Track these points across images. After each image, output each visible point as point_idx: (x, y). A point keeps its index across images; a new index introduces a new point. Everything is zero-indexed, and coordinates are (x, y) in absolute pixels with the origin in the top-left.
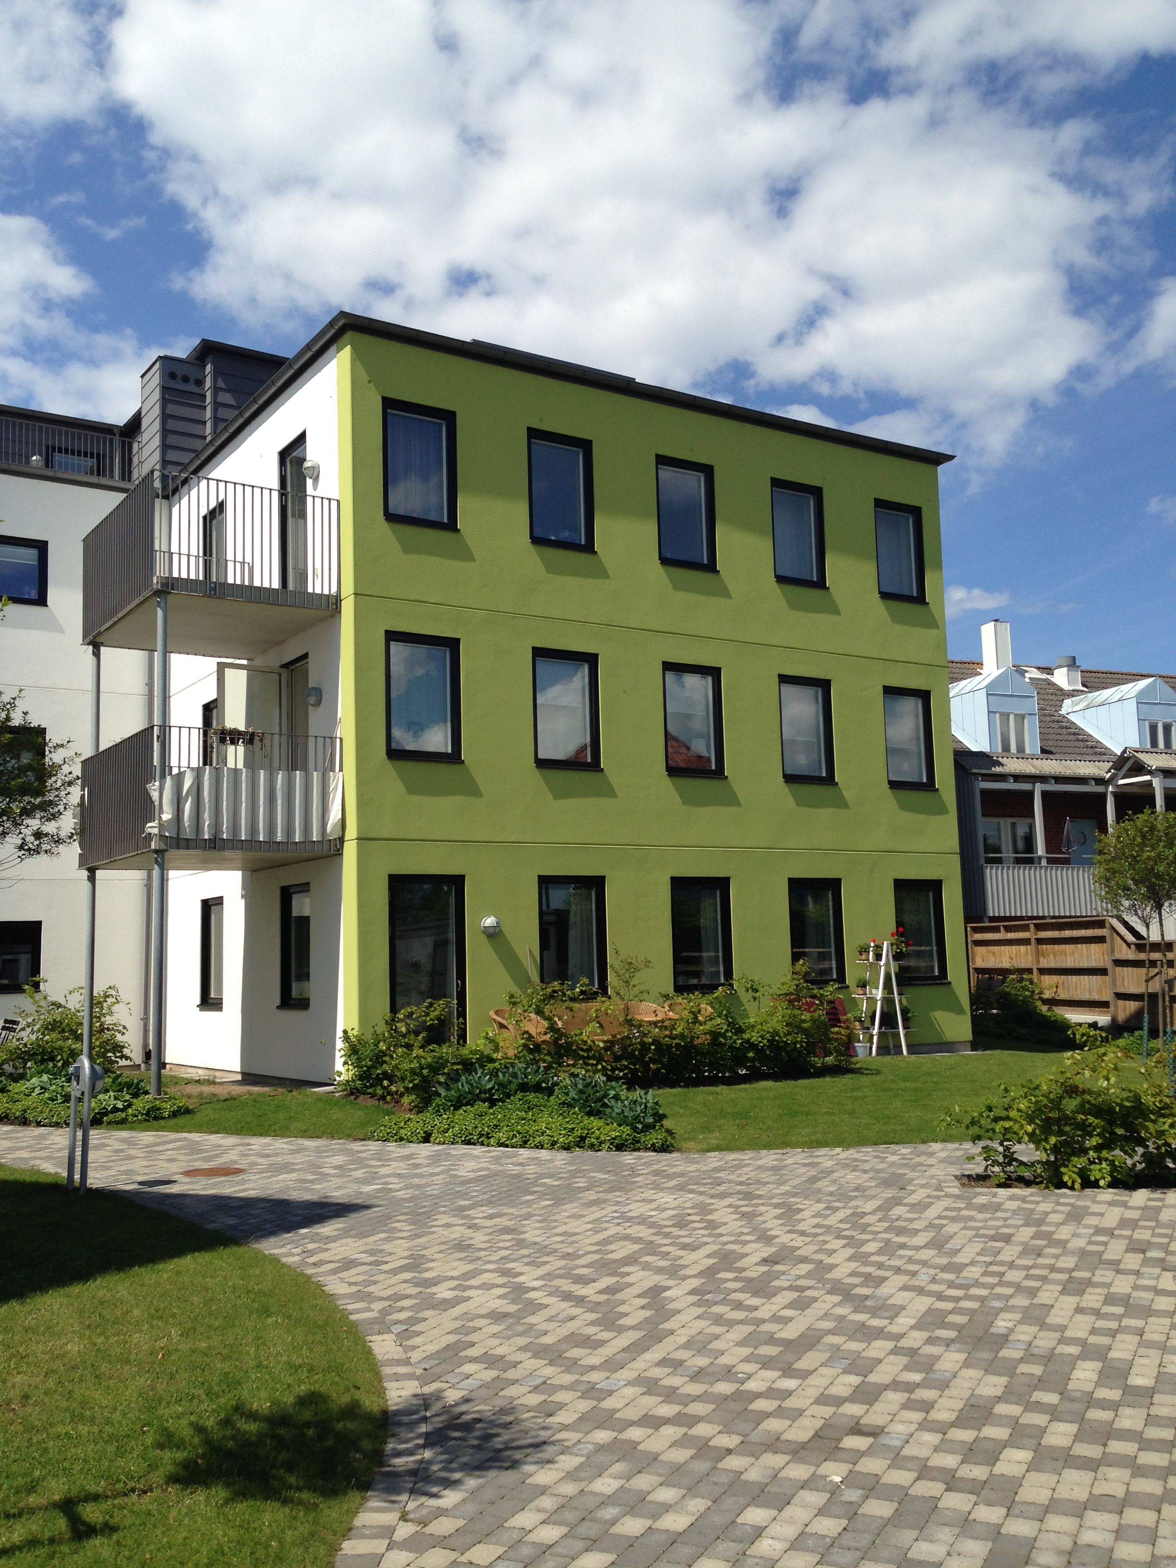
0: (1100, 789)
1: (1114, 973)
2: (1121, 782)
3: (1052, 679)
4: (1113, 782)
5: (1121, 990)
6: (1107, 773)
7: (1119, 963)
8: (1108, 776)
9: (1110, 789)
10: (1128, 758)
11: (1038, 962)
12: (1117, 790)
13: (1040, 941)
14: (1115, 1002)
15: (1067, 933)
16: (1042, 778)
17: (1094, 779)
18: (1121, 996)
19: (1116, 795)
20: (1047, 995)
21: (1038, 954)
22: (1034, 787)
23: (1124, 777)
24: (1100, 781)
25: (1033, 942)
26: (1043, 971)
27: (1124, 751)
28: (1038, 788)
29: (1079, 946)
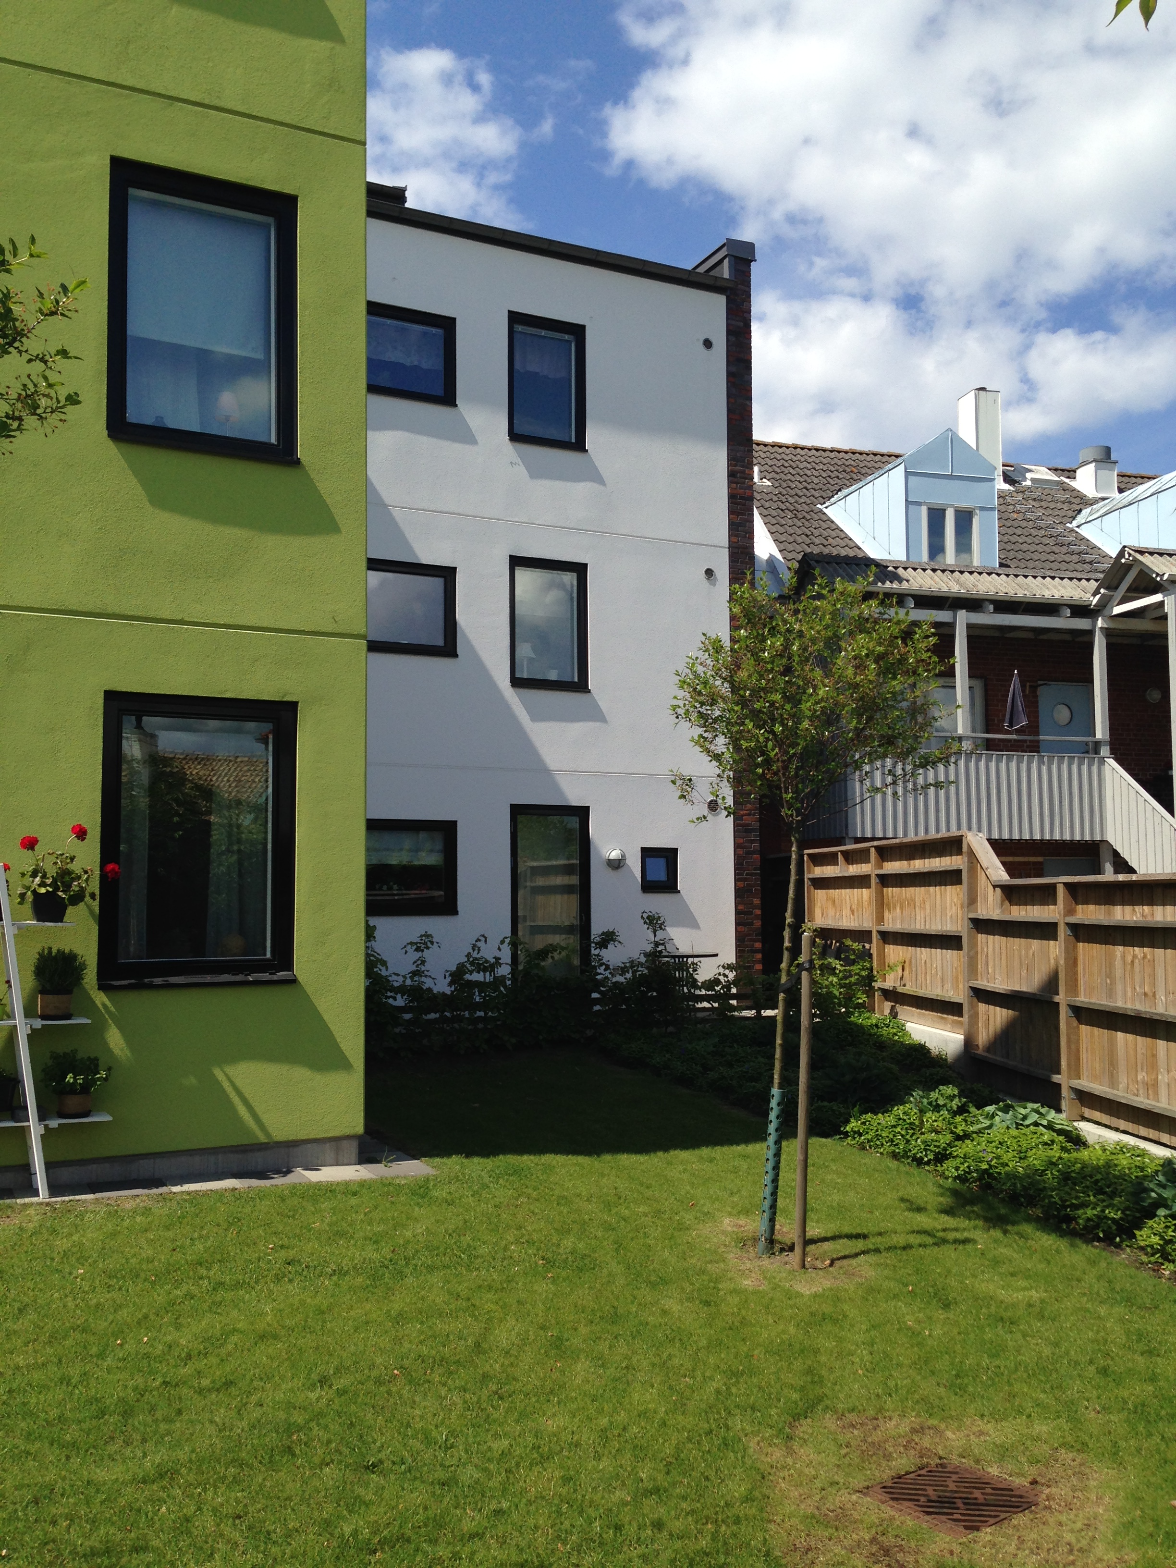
0: (1082, 624)
1: (973, 945)
2: (1118, 610)
3: (1073, 484)
4: (1106, 612)
5: (982, 983)
6: (1094, 595)
7: (982, 926)
8: (1095, 600)
9: (1100, 623)
10: (1128, 567)
11: (880, 919)
12: (1112, 625)
13: (886, 880)
14: (973, 1007)
15: (920, 865)
16: (973, 604)
17: (1070, 606)
18: (982, 995)
19: (1108, 633)
20: (889, 982)
21: (881, 905)
22: (955, 617)
23: (1121, 603)
24: (1080, 610)
25: (874, 881)
26: (888, 937)
27: (1121, 554)
28: (963, 618)
29: (932, 889)
